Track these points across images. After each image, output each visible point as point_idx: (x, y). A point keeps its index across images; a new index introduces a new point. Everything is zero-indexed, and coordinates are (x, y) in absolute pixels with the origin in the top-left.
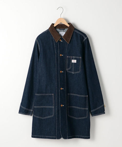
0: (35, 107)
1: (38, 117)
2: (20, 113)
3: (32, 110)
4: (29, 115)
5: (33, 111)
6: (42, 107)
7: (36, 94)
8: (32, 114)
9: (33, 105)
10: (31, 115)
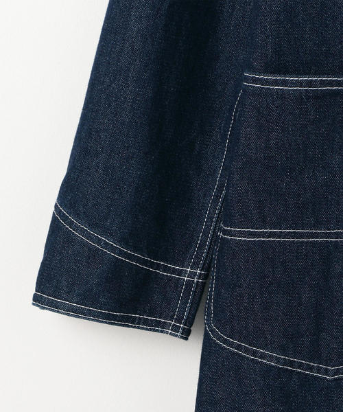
0: (237, 234)
1: (270, 358)
2: (54, 307)
3: (190, 274)
4: (158, 327)
5: (202, 287)
6: (321, 235)
7: (258, 81)
8: (190, 322)
9: (211, 210)
10: (186, 335)
